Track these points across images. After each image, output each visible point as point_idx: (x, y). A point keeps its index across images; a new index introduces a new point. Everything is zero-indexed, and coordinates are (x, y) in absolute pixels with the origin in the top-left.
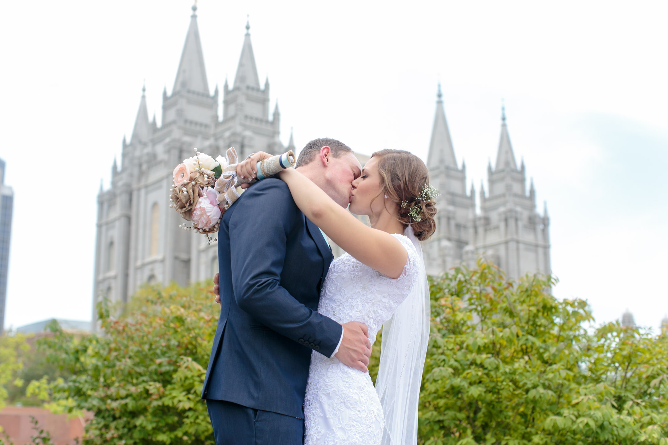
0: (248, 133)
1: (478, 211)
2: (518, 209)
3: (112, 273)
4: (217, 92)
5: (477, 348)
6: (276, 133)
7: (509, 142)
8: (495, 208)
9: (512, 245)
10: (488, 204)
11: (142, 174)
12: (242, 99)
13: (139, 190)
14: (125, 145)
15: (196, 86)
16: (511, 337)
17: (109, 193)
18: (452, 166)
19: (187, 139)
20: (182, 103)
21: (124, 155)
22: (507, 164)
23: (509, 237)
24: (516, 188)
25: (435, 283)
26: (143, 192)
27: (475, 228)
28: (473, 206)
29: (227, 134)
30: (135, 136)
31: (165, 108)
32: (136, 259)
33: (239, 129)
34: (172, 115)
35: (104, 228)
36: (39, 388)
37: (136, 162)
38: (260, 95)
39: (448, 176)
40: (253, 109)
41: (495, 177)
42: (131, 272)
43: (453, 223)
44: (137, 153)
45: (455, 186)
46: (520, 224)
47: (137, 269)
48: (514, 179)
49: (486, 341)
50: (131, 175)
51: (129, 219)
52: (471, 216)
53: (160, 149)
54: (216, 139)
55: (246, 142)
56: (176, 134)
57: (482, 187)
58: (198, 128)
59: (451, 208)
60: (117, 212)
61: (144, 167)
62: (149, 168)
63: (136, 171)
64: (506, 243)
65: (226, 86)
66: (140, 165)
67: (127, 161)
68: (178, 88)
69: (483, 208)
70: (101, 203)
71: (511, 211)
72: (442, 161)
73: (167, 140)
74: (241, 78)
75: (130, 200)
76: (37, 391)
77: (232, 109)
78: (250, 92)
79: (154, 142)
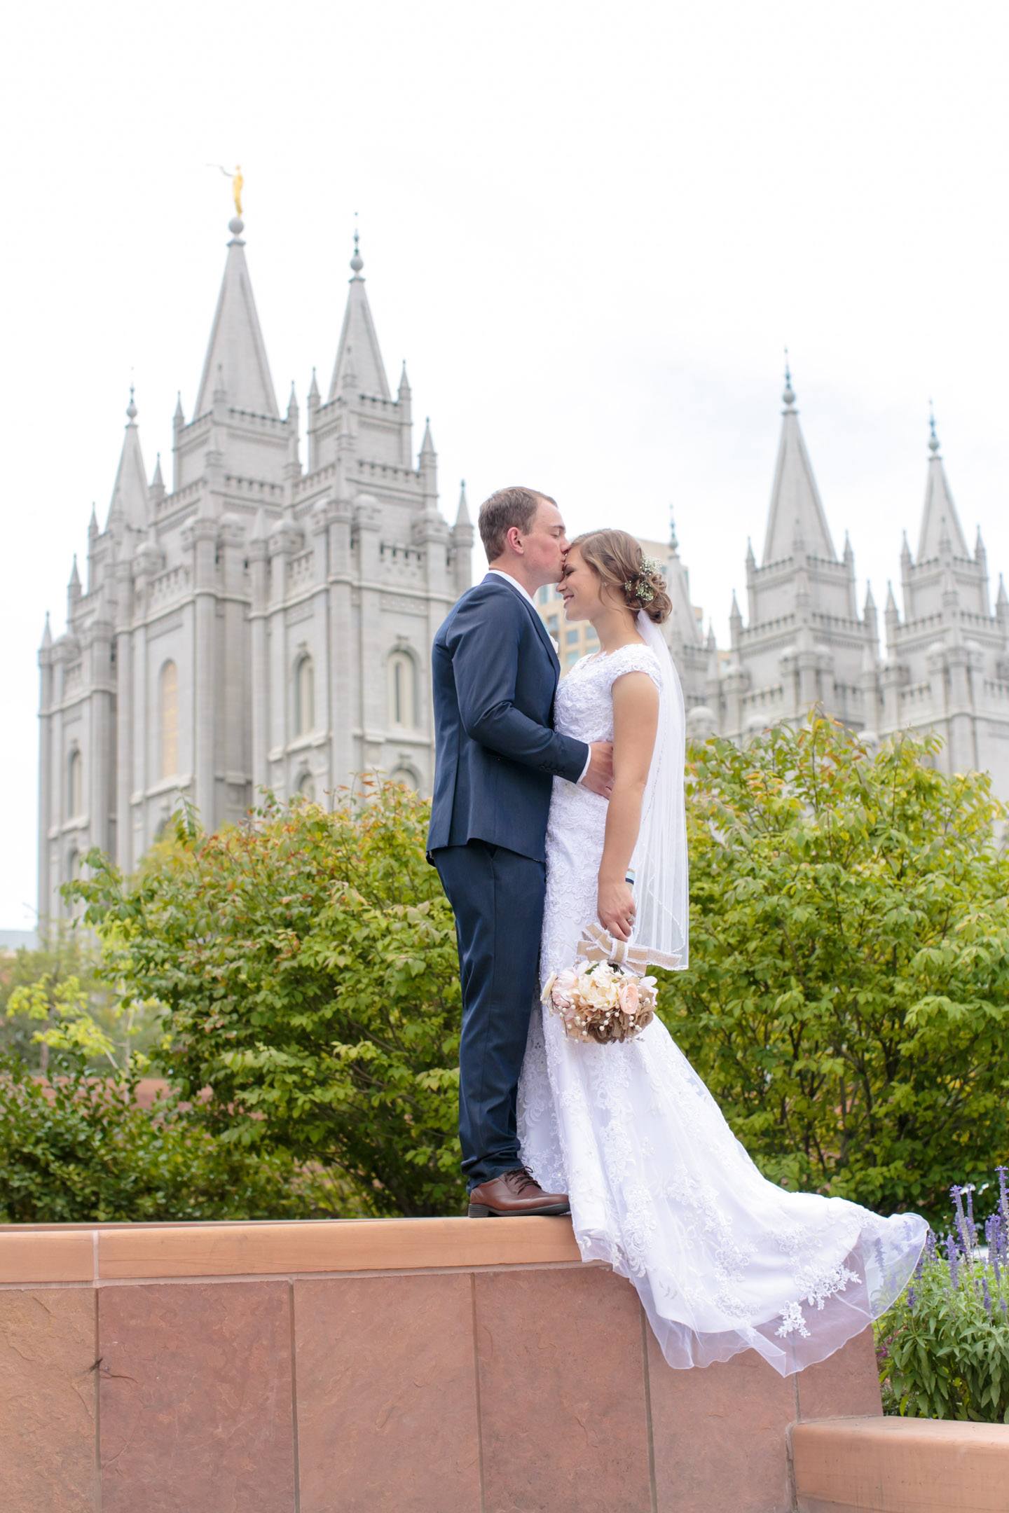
0: (365, 499)
1: (885, 656)
2: (973, 645)
3: (79, 821)
4: (293, 409)
5: (804, 843)
6: (429, 496)
7: (947, 497)
8: (920, 645)
9: (961, 727)
10: (904, 637)
11: (135, 598)
12: (350, 425)
13: (131, 633)
14: (95, 538)
15: (248, 400)
16: (857, 826)
17: (63, 643)
18: (822, 555)
19: (232, 517)
20: (218, 439)
21: (93, 559)
22: (945, 545)
23: (954, 710)
24: (967, 599)
25: (739, 754)
26: (139, 638)
27: (878, 690)
28: (872, 642)
29: (321, 503)
30: (116, 514)
31: (180, 452)
32: (131, 787)
33: (346, 491)
34: (196, 466)
35: (57, 721)
36: (29, 999)
37: (122, 572)
38: (389, 413)
39: (813, 578)
40: (377, 447)
41: (918, 576)
42: (121, 815)
43: (827, 680)
44: (124, 554)
45: (831, 600)
46: (977, 677)
47: (133, 807)
48: (961, 580)
49: (818, 833)
50: (113, 603)
51: (112, 698)
52: (867, 666)
53: (173, 542)
54: (296, 517)
55: (363, 520)
56: (209, 506)
57: (891, 598)
58: (255, 493)
59: (823, 649)
60: (84, 685)
61: (141, 583)
62: (151, 584)
63: (122, 593)
64: (948, 721)
65: (314, 397)
66: (132, 581)
67: (100, 570)
68: (208, 406)
69: (894, 647)
70: (48, 668)
71: (955, 650)
72: (799, 545)
73: (190, 522)
74: (345, 377)
75: (113, 658)
76: (26, 1004)
77: (329, 446)
78: (368, 408)
79: (160, 528)
